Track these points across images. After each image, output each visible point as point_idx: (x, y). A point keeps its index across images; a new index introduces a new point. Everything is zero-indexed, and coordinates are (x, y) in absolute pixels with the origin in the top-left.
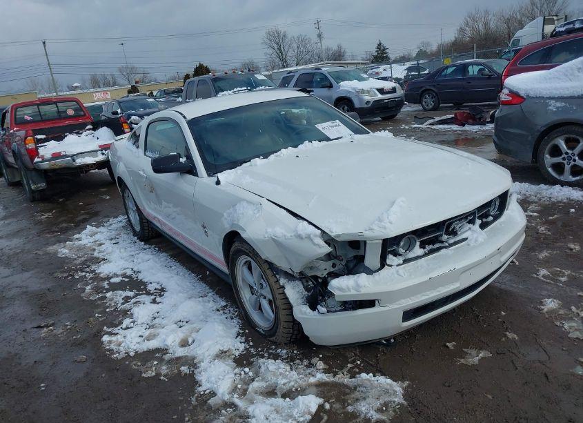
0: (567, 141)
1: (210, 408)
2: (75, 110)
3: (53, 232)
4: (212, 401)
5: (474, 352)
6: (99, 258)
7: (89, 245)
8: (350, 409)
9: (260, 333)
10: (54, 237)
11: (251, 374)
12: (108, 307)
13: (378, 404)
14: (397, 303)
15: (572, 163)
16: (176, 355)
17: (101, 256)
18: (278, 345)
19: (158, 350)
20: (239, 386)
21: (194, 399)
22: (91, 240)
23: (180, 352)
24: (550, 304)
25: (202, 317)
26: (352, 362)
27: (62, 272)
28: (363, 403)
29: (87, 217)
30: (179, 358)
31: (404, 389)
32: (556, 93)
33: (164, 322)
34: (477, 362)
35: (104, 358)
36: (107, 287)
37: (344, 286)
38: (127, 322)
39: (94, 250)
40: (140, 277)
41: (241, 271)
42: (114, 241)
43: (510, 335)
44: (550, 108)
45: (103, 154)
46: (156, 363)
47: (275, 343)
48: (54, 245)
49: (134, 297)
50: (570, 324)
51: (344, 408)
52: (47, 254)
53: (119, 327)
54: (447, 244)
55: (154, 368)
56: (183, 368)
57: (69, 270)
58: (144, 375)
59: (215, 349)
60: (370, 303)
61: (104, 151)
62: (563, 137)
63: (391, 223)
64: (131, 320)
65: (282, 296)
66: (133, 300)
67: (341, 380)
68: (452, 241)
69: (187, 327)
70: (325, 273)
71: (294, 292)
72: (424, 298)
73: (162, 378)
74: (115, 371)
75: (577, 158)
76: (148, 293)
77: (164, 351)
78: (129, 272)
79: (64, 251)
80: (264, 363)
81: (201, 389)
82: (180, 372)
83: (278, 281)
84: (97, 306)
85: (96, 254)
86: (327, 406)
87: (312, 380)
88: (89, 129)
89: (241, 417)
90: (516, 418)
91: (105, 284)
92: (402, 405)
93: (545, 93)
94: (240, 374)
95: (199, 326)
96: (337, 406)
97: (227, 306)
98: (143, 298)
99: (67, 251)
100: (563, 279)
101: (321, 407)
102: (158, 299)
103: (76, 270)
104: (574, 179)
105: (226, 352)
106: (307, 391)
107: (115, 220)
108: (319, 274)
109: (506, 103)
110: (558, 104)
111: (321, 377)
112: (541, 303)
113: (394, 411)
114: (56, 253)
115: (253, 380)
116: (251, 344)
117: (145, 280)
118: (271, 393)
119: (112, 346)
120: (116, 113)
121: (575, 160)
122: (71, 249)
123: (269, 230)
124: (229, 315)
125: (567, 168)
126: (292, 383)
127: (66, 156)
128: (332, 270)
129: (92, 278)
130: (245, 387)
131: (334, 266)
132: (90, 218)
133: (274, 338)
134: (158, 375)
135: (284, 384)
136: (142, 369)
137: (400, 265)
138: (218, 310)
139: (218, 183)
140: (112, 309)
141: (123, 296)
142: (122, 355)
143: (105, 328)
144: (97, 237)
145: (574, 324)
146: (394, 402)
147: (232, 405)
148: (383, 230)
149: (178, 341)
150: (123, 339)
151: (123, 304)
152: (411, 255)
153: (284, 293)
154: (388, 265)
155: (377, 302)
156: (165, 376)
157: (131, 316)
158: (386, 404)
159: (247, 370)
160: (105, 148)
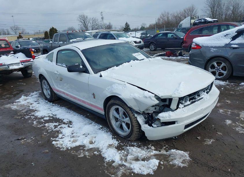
0: (217, 63)
1: (114, 167)
2: (5, 45)
3: (4, 99)
4: (113, 164)
5: (209, 140)
6: (33, 110)
7: (26, 104)
8: (171, 163)
9: (122, 137)
10: (6, 101)
11: (126, 153)
12: (48, 130)
13: (181, 160)
14: (184, 122)
15: (219, 71)
16: (90, 147)
17: (33, 108)
18: (132, 141)
19: (80, 146)
20: (123, 158)
21: (105, 164)
22: (26, 102)
23: (91, 146)
24: (228, 122)
25: (94, 132)
26: (165, 146)
27: (18, 116)
28: (175, 161)
29: (18, 92)
30: (91, 149)
31: (189, 155)
32: (214, 45)
33: (78, 135)
34: (211, 144)
35: (57, 151)
36: (43, 121)
37: (164, 116)
38: (60, 136)
39: (29, 106)
40: (58, 117)
41: (113, 112)
42: (37, 102)
43: (219, 133)
44: (211, 51)
45: (22, 65)
46: (82, 151)
47: (130, 141)
48: (8, 104)
49: (58, 125)
50: (238, 129)
51: (169, 163)
52: (5, 108)
53: (58, 138)
54: (197, 100)
55: (82, 153)
56: (95, 153)
57: (21, 115)
58: (78, 156)
59: (107, 144)
60: (173, 123)
61: (23, 63)
62: (216, 62)
63: (181, 91)
64: (62, 135)
65: (136, 121)
66: (59, 127)
67: (163, 153)
68: (198, 99)
69: (89, 136)
70: (152, 112)
71: (141, 119)
72: (192, 120)
73: (87, 157)
74: (65, 156)
75: (221, 70)
76: (64, 123)
77: (84, 146)
78: (51, 115)
79: (14, 107)
80: (130, 148)
81: (107, 160)
82: (95, 155)
83: (134, 115)
84: (43, 130)
85: (31, 108)
86: (162, 163)
87: (152, 154)
88: (12, 54)
89: (128, 169)
90: (232, 162)
91: (42, 120)
92: (190, 160)
93: (210, 45)
94: (121, 153)
95: (95, 136)
96: (165, 162)
97: (102, 127)
98: (63, 126)
99: (16, 107)
100: (229, 113)
101: (159, 163)
102: (70, 126)
103: (25, 115)
104: (220, 77)
105: (112, 145)
106: (152, 158)
107: (33, 94)
108: (150, 112)
109: (194, 48)
110: (214, 49)
111: (155, 152)
112: (225, 122)
113: (188, 163)
114: (10, 108)
115: (127, 155)
116: (120, 141)
117: (60, 118)
118: (137, 159)
119: (58, 146)
120: (18, 47)
121: (220, 70)
122: (17, 106)
123: (132, 95)
124: (105, 131)
125: (217, 73)
126: (144, 155)
127: (5, 65)
128: (155, 110)
129: (34, 118)
130: (125, 158)
131: (155, 109)
132: (20, 93)
133: (130, 139)
134: (85, 156)
135: (141, 156)
136: (77, 154)
137: (183, 108)
138: (99, 129)
139: (101, 76)
140: (51, 130)
141: (53, 125)
142: (65, 149)
143: (51, 138)
144: (28, 101)
145: (239, 128)
146: (187, 159)
147: (123, 165)
148: (179, 94)
149: (88, 142)
150: (62, 143)
151: (55, 128)
152: (186, 104)
153: (137, 120)
154: (179, 108)
155: (176, 122)
156: (88, 156)
157: (61, 133)
158: (184, 160)
159: (123, 151)
160: (22, 62)
